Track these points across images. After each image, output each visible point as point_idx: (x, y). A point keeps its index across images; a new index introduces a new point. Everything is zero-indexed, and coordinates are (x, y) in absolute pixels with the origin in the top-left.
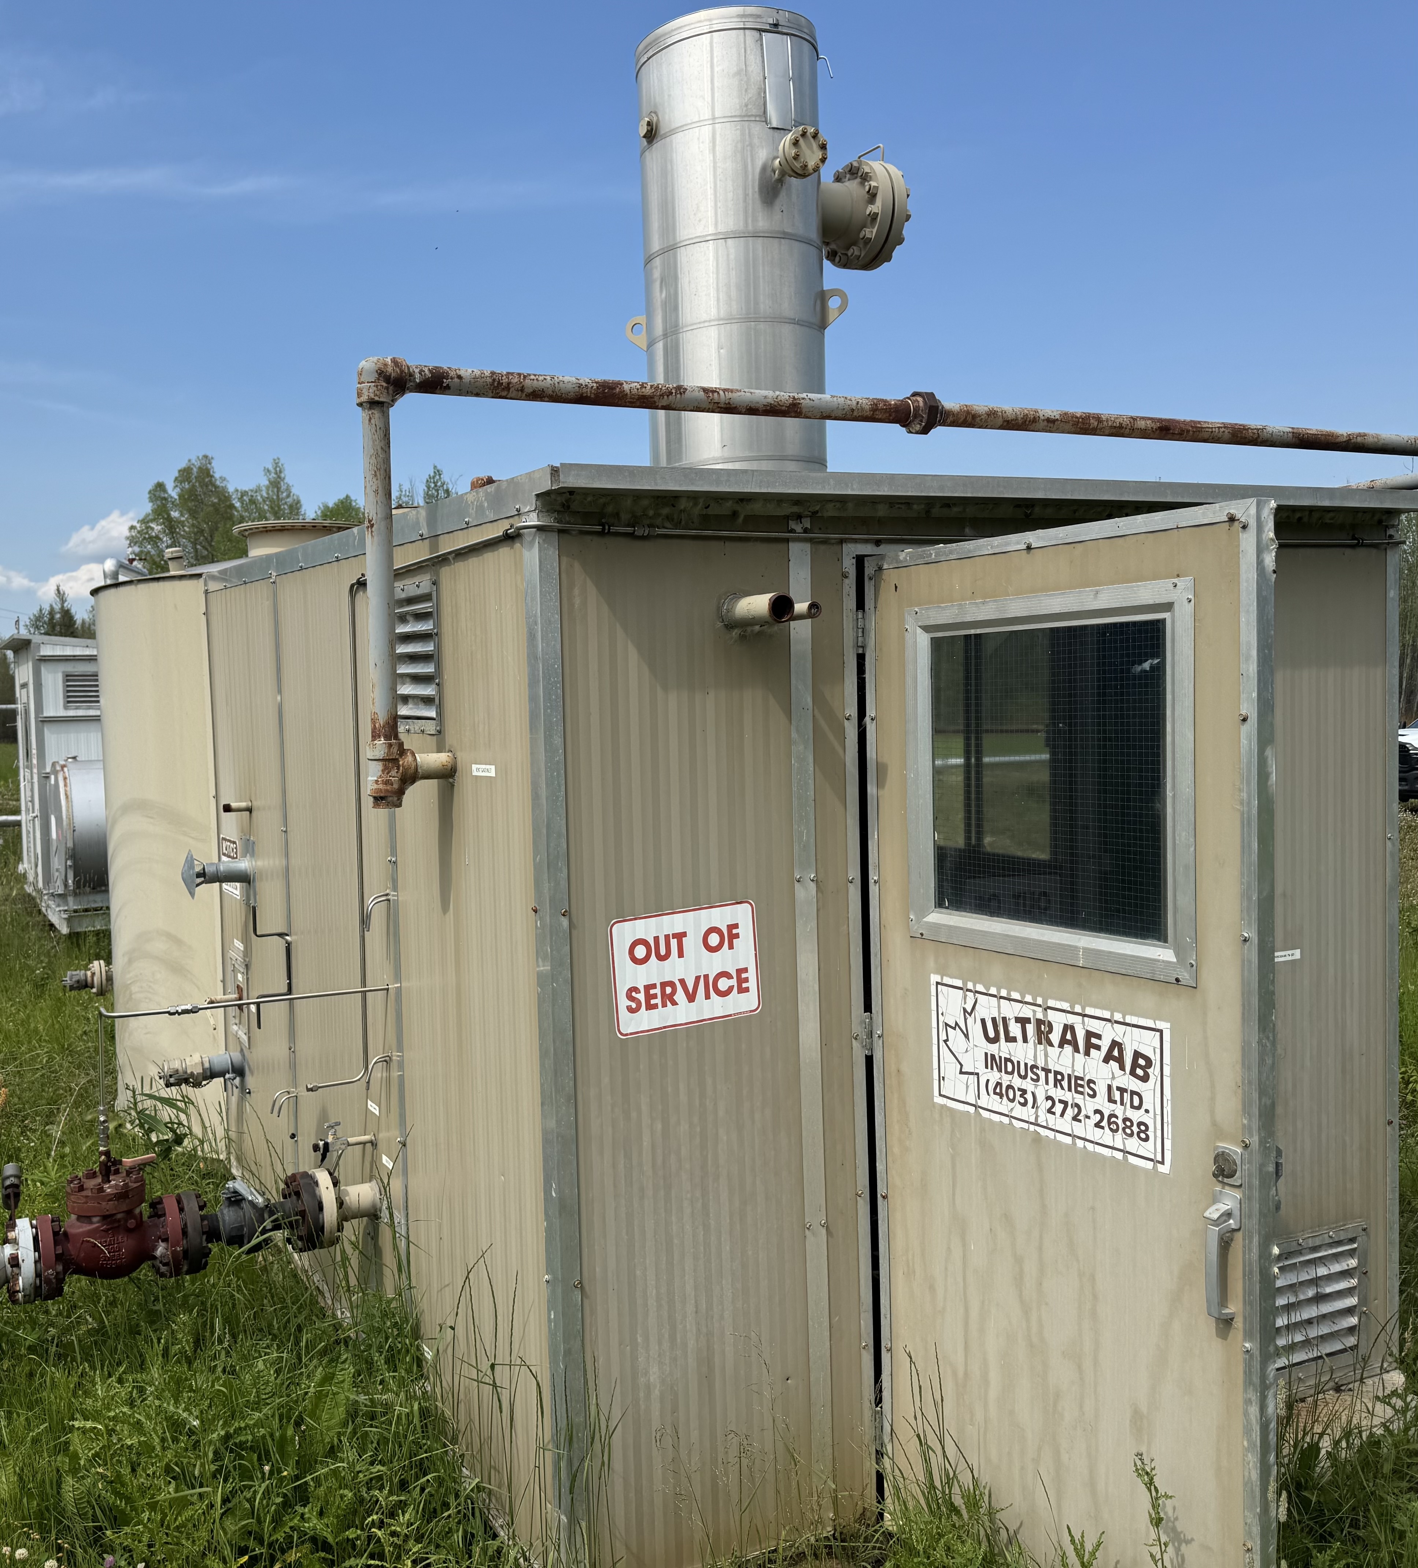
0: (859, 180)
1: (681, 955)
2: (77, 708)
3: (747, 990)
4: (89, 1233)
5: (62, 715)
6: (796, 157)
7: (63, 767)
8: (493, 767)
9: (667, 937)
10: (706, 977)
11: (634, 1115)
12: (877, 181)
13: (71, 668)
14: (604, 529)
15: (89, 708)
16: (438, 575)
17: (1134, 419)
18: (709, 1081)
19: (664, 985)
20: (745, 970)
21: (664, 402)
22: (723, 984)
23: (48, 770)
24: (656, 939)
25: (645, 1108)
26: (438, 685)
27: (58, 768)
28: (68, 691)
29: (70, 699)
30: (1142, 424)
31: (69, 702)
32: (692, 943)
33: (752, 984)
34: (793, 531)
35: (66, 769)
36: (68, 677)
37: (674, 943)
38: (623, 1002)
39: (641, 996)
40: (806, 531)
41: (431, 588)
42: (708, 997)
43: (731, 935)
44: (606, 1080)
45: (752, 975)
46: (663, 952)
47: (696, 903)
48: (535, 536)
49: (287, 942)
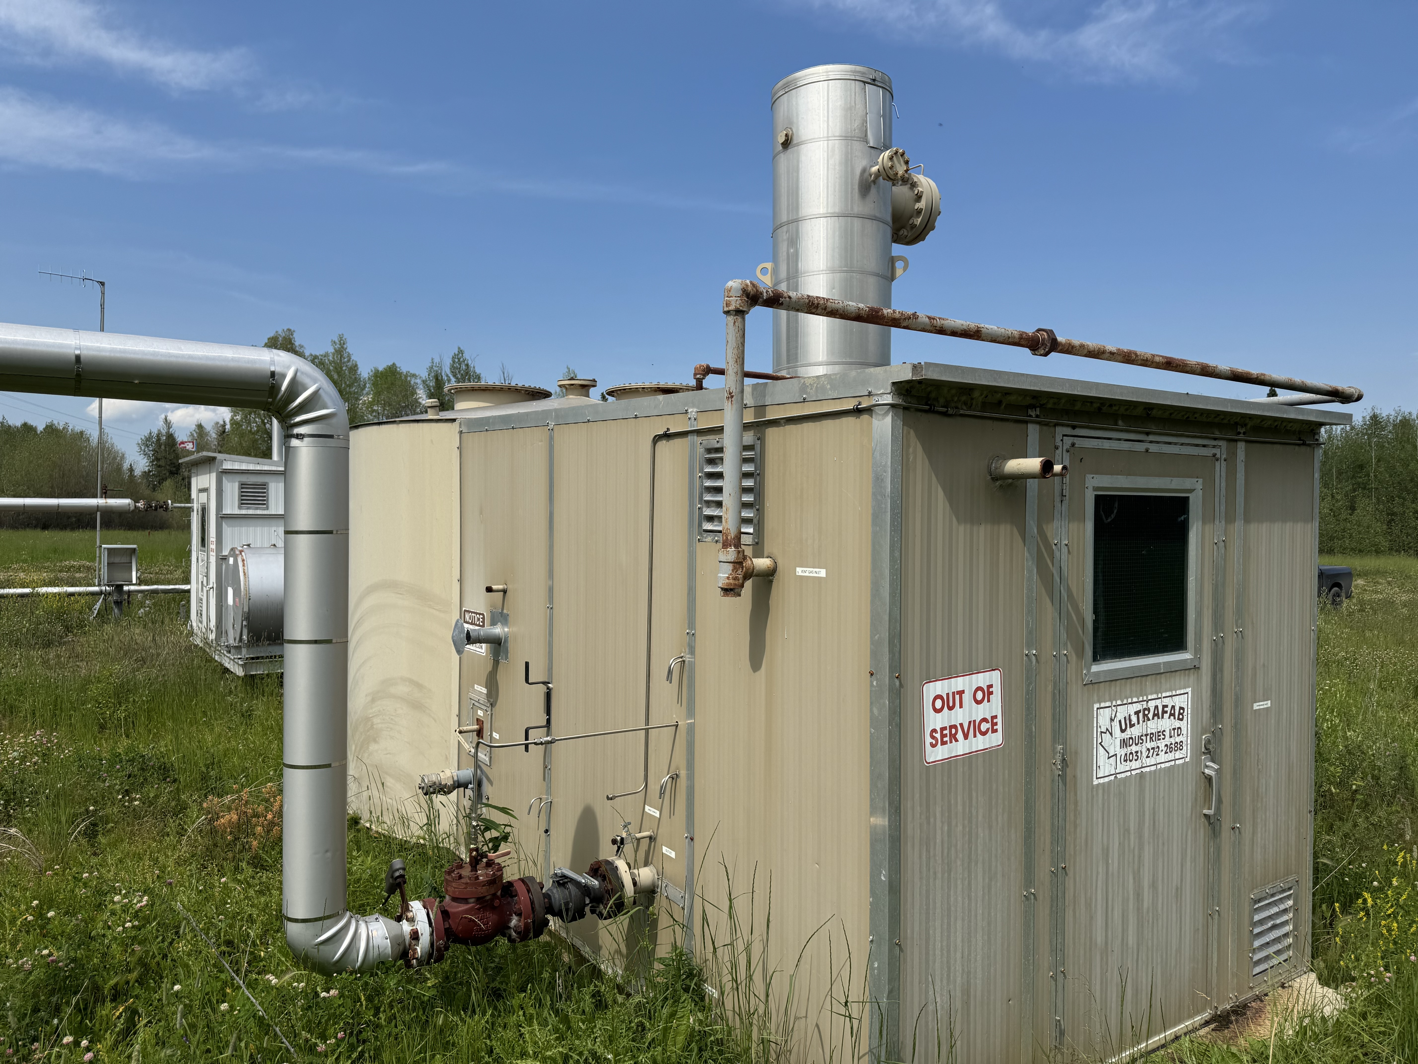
0: (909, 186)
1: (961, 706)
2: (248, 508)
3: (996, 731)
4: (467, 912)
5: (236, 513)
6: (892, 167)
7: (241, 552)
8: (824, 571)
9: (953, 693)
10: (975, 721)
11: (932, 820)
12: (922, 187)
13: (245, 479)
14: (931, 408)
15: (257, 509)
16: (764, 434)
17: (1153, 356)
18: (974, 794)
19: (951, 727)
20: (996, 717)
21: (905, 324)
22: (984, 727)
23: (225, 553)
24: (948, 694)
25: (938, 815)
26: (758, 510)
27: (237, 552)
28: (242, 496)
29: (243, 501)
30: (1157, 359)
31: (242, 504)
32: (967, 697)
33: (999, 727)
34: (1031, 416)
35: (243, 554)
36: (242, 486)
37: (957, 697)
38: (928, 740)
39: (938, 736)
40: (1037, 416)
41: (754, 441)
42: (975, 736)
43: (988, 692)
44: (917, 796)
45: (999, 720)
46: (951, 704)
47: (971, 671)
48: (888, 411)
49: (548, 688)
